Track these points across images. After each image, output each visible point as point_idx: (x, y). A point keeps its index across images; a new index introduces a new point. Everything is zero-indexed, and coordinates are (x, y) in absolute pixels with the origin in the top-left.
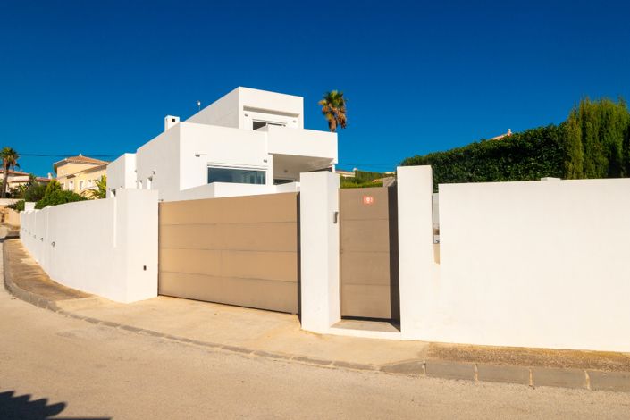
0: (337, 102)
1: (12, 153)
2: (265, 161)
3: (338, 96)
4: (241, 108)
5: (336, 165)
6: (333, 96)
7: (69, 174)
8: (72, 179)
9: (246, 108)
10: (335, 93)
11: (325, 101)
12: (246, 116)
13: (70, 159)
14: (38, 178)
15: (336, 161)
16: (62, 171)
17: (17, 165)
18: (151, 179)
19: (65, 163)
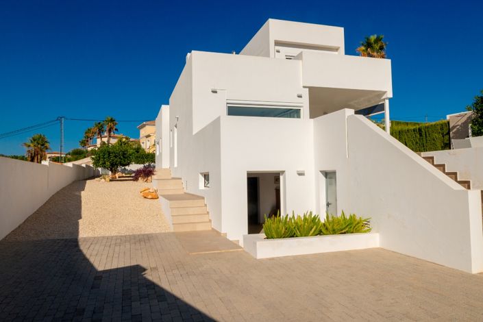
0: (377, 47)
1: (112, 120)
2: (300, 96)
3: (377, 40)
4: (272, 43)
5: (390, 99)
6: (372, 41)
7: (147, 134)
8: (149, 138)
9: (277, 43)
10: (373, 38)
11: (363, 48)
12: (278, 52)
13: (148, 123)
14: (131, 140)
15: (390, 94)
16: (143, 132)
17: (116, 129)
18: (176, 127)
19: (144, 126)
